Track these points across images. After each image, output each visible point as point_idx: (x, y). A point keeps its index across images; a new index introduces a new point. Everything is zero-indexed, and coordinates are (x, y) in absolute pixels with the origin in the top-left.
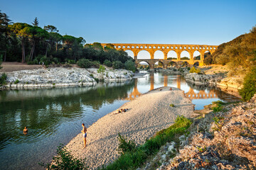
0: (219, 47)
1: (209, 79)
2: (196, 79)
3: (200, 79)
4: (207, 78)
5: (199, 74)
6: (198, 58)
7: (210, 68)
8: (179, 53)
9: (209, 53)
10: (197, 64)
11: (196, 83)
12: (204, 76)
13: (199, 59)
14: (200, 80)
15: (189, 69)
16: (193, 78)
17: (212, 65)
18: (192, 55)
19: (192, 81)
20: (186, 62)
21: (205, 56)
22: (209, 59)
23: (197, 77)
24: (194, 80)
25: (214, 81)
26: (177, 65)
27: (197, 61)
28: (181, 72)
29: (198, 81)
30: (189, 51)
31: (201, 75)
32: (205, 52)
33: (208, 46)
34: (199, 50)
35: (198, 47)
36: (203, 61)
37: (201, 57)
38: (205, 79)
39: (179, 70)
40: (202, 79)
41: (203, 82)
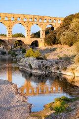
0: (65, 20)
1: (52, 65)
2: (33, 66)
3: (39, 66)
4: (49, 64)
5: (38, 58)
6: (37, 35)
7: (54, 50)
8: (10, 27)
9: (52, 28)
10: (35, 44)
11: (34, 71)
12: (45, 62)
13: (39, 37)
14: (40, 68)
15: (24, 51)
16: (30, 65)
17: (55, 46)
18: (28, 31)
19: (29, 70)
20: (20, 41)
21: (47, 33)
22: (52, 37)
23: (35, 63)
24: (31, 68)
25: (58, 69)
26: (6, 45)
27: (35, 39)
28: (13, 56)
29: (37, 69)
30: (24, 24)
31: (41, 61)
32: (47, 27)
33: (51, 18)
34: (38, 23)
35: (37, 18)
36: (43, 40)
37: (41, 34)
38: (45, 66)
39: (9, 53)
40: (42, 66)
41: (43, 71)
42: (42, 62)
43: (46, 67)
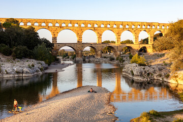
1: (154, 72)
2: (135, 73)
3: (141, 73)
4: (151, 70)
5: (140, 65)
8: (119, 34)
9: (161, 35)
11: (135, 78)
12: (147, 68)
13: (147, 43)
14: (141, 75)
16: (132, 72)
18: (137, 37)
19: (130, 76)
21: (155, 38)
23: (136, 69)
24: (133, 75)
25: (160, 76)
26: (115, 52)
27: (143, 45)
28: (121, 62)
29: (138, 76)
30: (133, 31)
31: (143, 67)
32: (155, 34)
33: (159, 24)
34: (146, 30)
35: (146, 25)
36: (151, 46)
37: (149, 40)
38: (148, 72)
39: (117, 59)
40: (143, 73)
41: (144, 77)
42: (144, 69)
43: (148, 74)
